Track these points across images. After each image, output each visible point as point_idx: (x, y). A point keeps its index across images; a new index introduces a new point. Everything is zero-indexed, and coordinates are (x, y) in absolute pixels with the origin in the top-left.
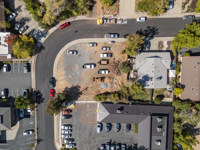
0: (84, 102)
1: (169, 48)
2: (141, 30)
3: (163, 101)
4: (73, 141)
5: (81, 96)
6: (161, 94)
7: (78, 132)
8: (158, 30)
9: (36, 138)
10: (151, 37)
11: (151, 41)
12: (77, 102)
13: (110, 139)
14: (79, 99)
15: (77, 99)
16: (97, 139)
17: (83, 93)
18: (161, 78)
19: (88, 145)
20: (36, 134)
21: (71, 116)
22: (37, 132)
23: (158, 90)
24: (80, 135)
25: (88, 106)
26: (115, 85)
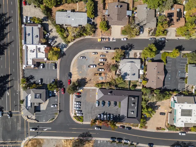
0: (89, 88)
1: (140, 56)
2: (124, 46)
3: (136, 88)
4: (81, 112)
5: (87, 84)
6: (135, 84)
7: (84, 106)
8: (134, 46)
9: (59, 109)
10: (130, 50)
11: (130, 52)
12: (84, 88)
13: (103, 111)
14: (85, 86)
15: (84, 86)
16: (95, 111)
17: (88, 82)
18: (134, 74)
19: (90, 114)
20: (59, 107)
21: (80, 96)
22: (59, 106)
23: (133, 82)
24: (85, 108)
25: (91, 90)
26: (107, 78)
